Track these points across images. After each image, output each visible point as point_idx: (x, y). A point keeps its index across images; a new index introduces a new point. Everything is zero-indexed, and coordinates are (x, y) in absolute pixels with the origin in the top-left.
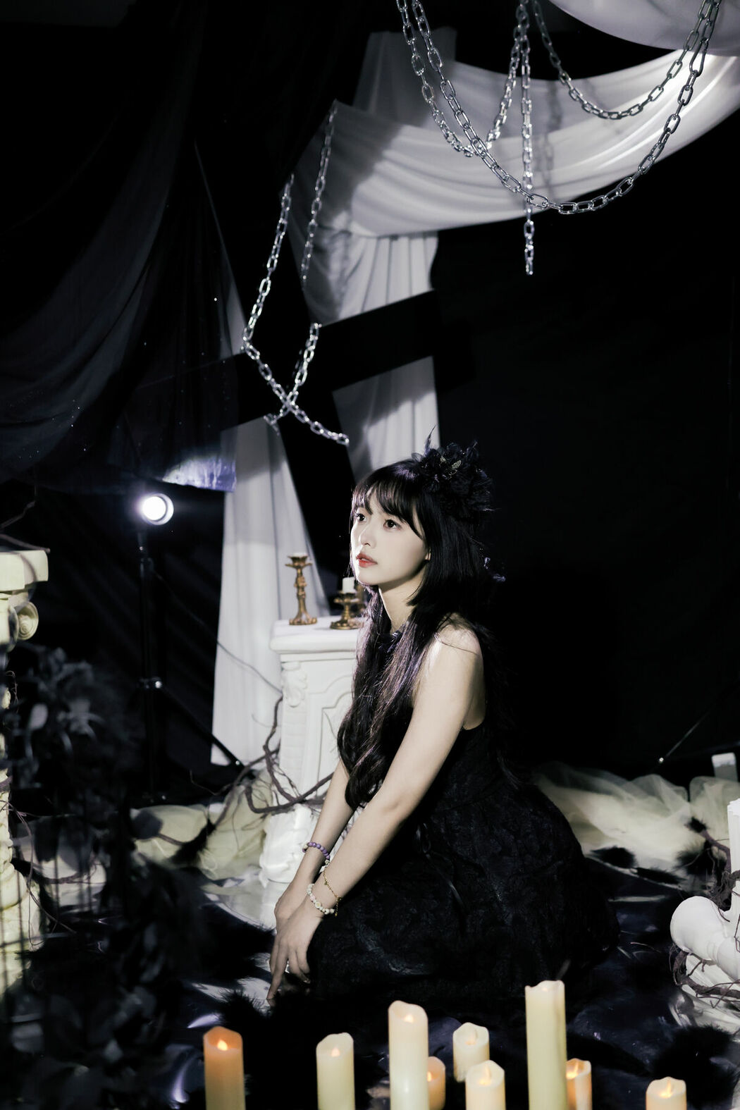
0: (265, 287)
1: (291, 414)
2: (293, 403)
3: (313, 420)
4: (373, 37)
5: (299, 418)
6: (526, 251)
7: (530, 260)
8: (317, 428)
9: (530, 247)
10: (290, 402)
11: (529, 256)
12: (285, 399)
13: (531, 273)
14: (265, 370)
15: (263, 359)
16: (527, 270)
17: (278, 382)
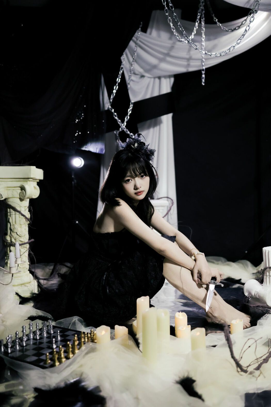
0: (116, 88)
1: (123, 131)
2: (124, 127)
3: (131, 133)
4: (154, 12)
5: (126, 132)
6: (202, 77)
7: (203, 80)
8: (132, 136)
9: (204, 76)
10: (123, 126)
11: (203, 79)
12: (122, 125)
13: (204, 84)
14: (115, 115)
15: (115, 112)
16: (202, 83)
17: (119, 119)
